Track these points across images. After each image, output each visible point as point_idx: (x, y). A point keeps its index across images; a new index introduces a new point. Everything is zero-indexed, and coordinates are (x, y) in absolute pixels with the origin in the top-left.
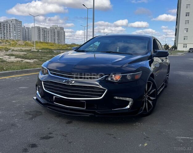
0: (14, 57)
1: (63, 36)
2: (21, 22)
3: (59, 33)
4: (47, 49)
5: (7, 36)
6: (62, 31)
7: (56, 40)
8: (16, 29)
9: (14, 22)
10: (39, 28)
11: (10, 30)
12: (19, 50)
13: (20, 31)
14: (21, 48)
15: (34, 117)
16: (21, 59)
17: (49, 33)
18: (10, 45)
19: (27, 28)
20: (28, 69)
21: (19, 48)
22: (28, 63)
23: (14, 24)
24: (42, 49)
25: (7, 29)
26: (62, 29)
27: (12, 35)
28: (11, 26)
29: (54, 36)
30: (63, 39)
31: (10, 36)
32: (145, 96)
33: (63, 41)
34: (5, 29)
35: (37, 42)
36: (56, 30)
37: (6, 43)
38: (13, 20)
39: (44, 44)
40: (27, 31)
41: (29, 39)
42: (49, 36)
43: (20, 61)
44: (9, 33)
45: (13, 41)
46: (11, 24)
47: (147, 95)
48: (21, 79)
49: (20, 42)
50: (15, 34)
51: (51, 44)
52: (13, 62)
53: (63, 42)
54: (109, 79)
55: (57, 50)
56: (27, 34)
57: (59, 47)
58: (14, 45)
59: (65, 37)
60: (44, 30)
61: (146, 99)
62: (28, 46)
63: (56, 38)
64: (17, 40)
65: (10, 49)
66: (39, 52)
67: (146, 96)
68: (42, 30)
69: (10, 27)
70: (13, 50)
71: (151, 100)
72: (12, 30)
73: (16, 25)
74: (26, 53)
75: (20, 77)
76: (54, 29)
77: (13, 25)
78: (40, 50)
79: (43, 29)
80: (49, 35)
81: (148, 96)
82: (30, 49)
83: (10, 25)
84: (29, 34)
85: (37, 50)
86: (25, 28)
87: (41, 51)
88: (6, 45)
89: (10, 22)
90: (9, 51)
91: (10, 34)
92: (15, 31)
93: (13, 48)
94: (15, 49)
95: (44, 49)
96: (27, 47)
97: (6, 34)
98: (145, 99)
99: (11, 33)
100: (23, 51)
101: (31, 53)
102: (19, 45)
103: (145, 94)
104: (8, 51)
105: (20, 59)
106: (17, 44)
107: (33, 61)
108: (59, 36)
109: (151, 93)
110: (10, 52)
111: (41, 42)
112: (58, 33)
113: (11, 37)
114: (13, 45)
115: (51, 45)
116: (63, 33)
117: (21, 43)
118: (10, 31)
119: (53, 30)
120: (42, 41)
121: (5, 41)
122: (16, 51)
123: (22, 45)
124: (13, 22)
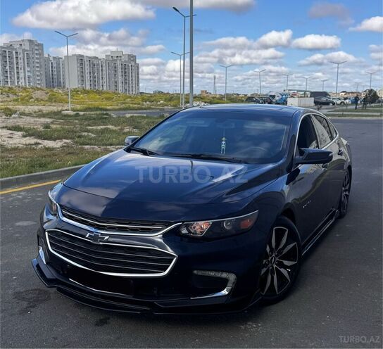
0: (20, 133)
1: (134, 74)
2: (42, 45)
3: (127, 68)
4: (97, 109)
5: (11, 78)
6: (133, 64)
7: (120, 85)
8: (31, 61)
9: (27, 47)
10: (80, 59)
11: (17, 63)
12: (35, 112)
13: (41, 65)
14: (41, 107)
15: (31, 307)
16: (36, 140)
17: (104, 68)
18: (17, 100)
19: (54, 58)
20: (43, 173)
21: (36, 108)
22: (48, 149)
23: (27, 50)
24: (85, 110)
25: (11, 63)
26: (132, 58)
27: (22, 75)
28: (21, 56)
29: (115, 75)
30: (134, 82)
31: (18, 78)
32: (272, 259)
33: (134, 86)
34: (8, 63)
35: (76, 91)
36: (118, 62)
37: (8, 97)
38: (23, 41)
39: (92, 95)
40: (55, 65)
41: (60, 82)
42: (104, 77)
43: (32, 144)
44: (15, 71)
45: (25, 89)
46: (20, 51)
47: (276, 256)
48: (24, 198)
49: (38, 94)
50: (29, 74)
51: (108, 95)
52: (16, 149)
53: (134, 89)
54: (184, 231)
55: (120, 109)
56: (55, 73)
57: (124, 103)
58: (25, 101)
59: (138, 77)
60: (93, 61)
61: (275, 266)
62: (55, 101)
63: (120, 79)
64: (32, 88)
65: (15, 112)
66: (79, 118)
67: (274, 258)
68: (87, 63)
69: (17, 58)
70: (23, 114)
71: (285, 267)
72: (22, 64)
73: (31, 52)
74: (49, 120)
75: (22, 193)
76: (114, 60)
77: (23, 53)
78: (82, 113)
79: (91, 59)
80: (104, 73)
81: (277, 259)
82: (60, 109)
83: (17, 53)
84: (60, 71)
85: (75, 113)
86: (51, 59)
87: (84, 115)
88: (8, 99)
89: (18, 46)
90: (13, 116)
91: (18, 73)
92: (28, 66)
93: (22, 108)
94: (27, 111)
95: (90, 108)
96: (54, 104)
97: (9, 73)
98: (272, 266)
99: (20, 71)
100: (43, 116)
101: (60, 119)
102: (37, 99)
103: (271, 256)
104: (11, 115)
105: (32, 140)
106: (32, 98)
107: (61, 144)
108: (125, 73)
109: (285, 251)
110: (14, 118)
111: (84, 90)
112: (124, 67)
113: (21, 81)
114: (22, 100)
115: (108, 99)
116: (133, 68)
117: (41, 96)
118: (17, 68)
119: (112, 61)
120: (88, 88)
121: (7, 89)
122: (29, 115)
123: (42, 100)
124: (23, 47)
